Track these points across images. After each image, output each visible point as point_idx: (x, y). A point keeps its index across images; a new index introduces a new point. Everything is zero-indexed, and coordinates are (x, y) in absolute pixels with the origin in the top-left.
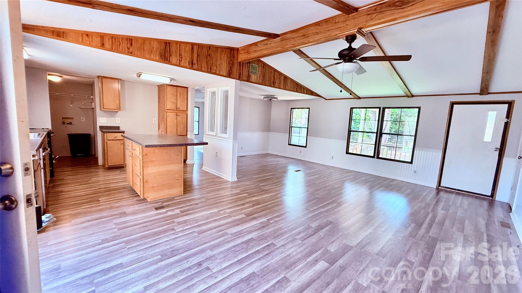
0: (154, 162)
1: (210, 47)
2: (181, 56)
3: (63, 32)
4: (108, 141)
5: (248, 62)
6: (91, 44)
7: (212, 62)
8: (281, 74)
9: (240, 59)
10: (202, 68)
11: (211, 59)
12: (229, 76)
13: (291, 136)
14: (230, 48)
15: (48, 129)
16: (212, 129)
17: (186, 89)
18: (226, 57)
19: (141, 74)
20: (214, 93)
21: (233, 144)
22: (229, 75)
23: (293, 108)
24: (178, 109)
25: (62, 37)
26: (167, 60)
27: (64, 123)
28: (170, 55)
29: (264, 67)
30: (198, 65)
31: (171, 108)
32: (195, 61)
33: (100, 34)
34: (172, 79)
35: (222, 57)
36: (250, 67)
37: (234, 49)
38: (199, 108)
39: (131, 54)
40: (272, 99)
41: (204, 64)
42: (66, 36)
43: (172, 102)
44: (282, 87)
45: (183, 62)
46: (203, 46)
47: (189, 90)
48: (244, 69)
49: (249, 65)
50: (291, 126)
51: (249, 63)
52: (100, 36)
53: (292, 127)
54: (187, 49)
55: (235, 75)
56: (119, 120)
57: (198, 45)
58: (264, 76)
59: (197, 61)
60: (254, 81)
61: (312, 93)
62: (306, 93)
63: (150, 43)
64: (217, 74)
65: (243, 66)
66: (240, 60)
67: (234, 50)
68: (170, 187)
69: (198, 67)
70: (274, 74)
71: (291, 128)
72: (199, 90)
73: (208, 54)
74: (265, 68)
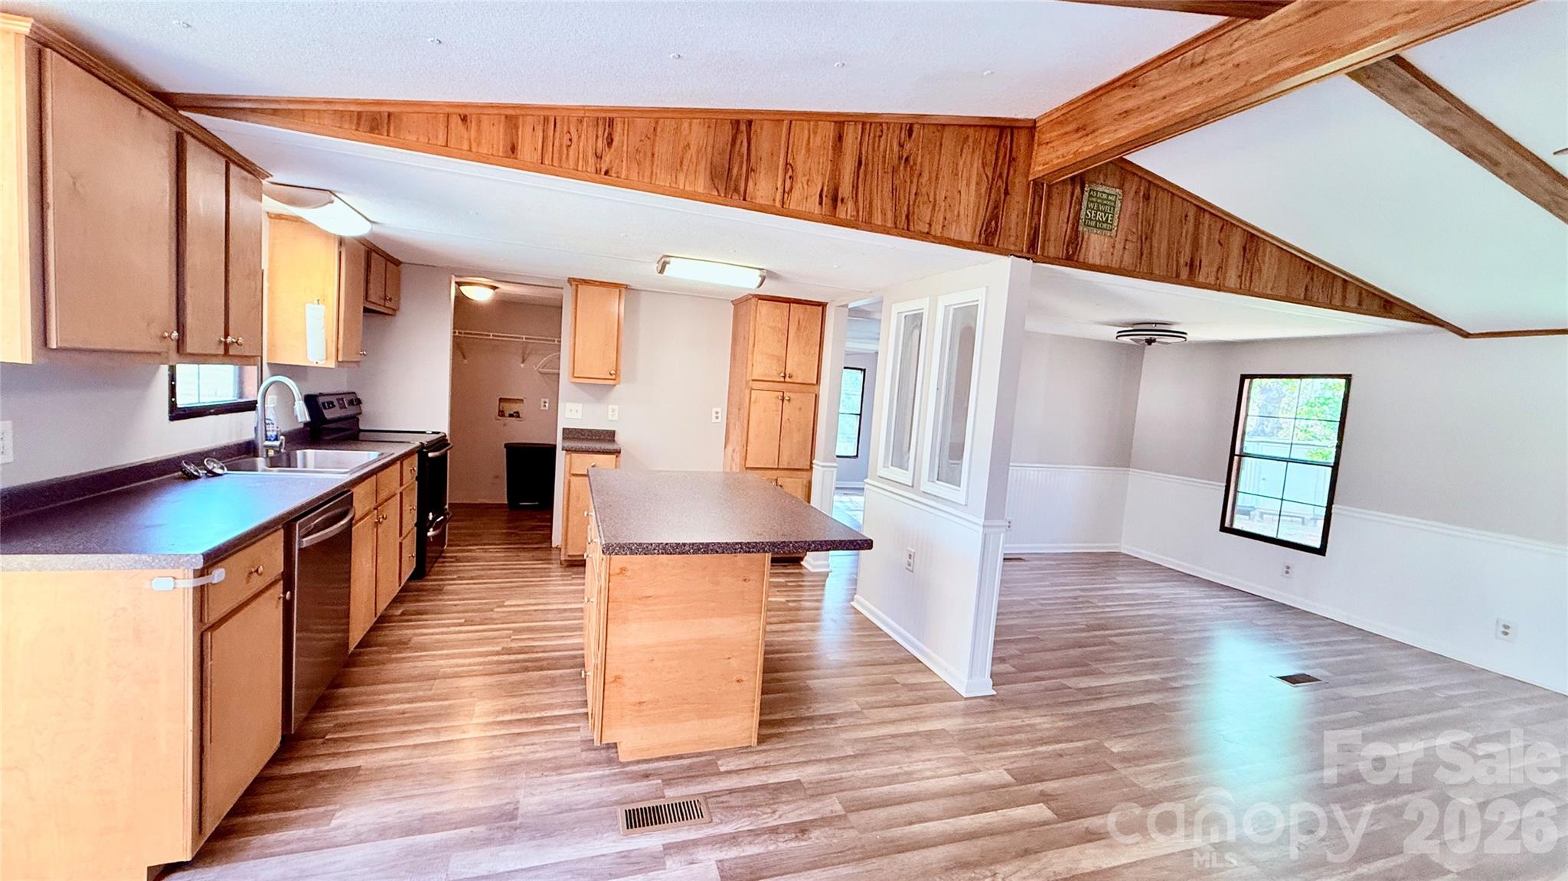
0: (649, 601)
1: (911, 125)
2: (790, 173)
3: (389, 115)
4: (573, 478)
5: (1073, 179)
6: (474, 150)
7: (914, 191)
8: (1226, 222)
9: (1040, 168)
10: (870, 213)
11: (912, 175)
12: (986, 243)
13: (1236, 491)
14: (998, 123)
15: (438, 433)
16: (899, 459)
17: (821, 308)
18: (977, 164)
19: (668, 259)
20: (915, 321)
21: (985, 535)
22: (986, 240)
23: (1252, 377)
24: (787, 379)
25: (385, 134)
26: (736, 190)
27: (501, 413)
28: (750, 170)
29: (1147, 197)
30: (856, 201)
31: (765, 375)
32: (845, 190)
33: (503, 112)
34: (766, 276)
35: (961, 163)
36: (1085, 203)
37: (1012, 128)
38: (864, 371)
39: (605, 175)
40: (1158, 339)
41: (882, 203)
42: (398, 129)
43: (773, 355)
44: (1232, 280)
45: (796, 194)
46: (881, 125)
47: (830, 312)
48: (1054, 211)
49: (1078, 190)
50: (1237, 452)
51: (1078, 180)
52: (506, 117)
53: (1241, 456)
54: (816, 141)
55: (1012, 239)
56: (616, 412)
57: (864, 124)
58: (1145, 238)
59: (855, 187)
60: (1098, 263)
61: (1387, 305)
62: (1354, 305)
63: (678, 130)
64: (935, 237)
65: (1049, 197)
66: (1038, 170)
67: (1015, 131)
68: (707, 707)
69: (858, 211)
70: (1197, 224)
71: (1236, 458)
72: (863, 311)
73: (900, 158)
74: (1152, 201)
